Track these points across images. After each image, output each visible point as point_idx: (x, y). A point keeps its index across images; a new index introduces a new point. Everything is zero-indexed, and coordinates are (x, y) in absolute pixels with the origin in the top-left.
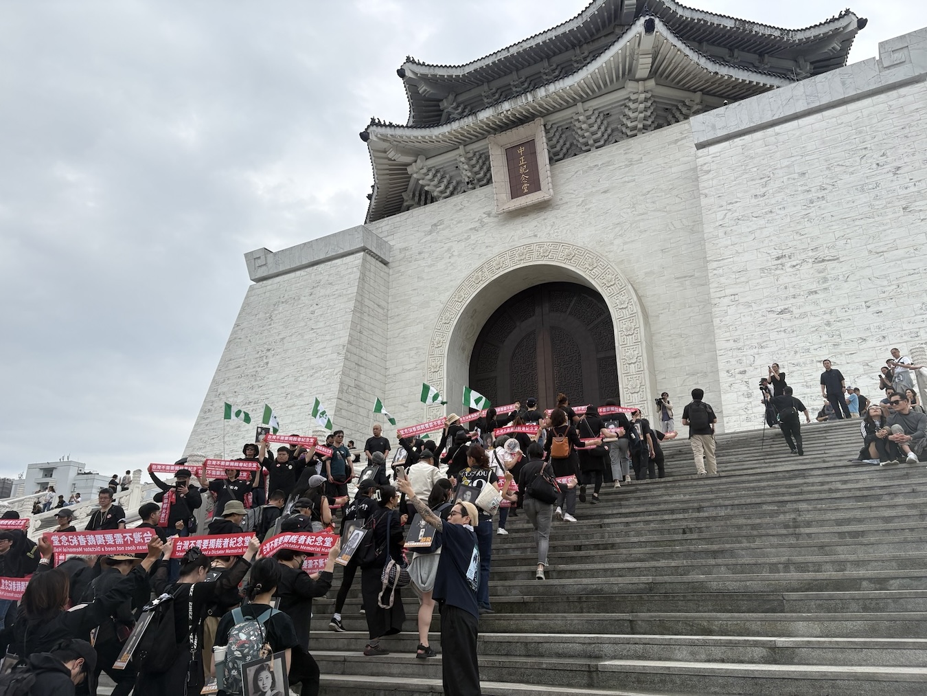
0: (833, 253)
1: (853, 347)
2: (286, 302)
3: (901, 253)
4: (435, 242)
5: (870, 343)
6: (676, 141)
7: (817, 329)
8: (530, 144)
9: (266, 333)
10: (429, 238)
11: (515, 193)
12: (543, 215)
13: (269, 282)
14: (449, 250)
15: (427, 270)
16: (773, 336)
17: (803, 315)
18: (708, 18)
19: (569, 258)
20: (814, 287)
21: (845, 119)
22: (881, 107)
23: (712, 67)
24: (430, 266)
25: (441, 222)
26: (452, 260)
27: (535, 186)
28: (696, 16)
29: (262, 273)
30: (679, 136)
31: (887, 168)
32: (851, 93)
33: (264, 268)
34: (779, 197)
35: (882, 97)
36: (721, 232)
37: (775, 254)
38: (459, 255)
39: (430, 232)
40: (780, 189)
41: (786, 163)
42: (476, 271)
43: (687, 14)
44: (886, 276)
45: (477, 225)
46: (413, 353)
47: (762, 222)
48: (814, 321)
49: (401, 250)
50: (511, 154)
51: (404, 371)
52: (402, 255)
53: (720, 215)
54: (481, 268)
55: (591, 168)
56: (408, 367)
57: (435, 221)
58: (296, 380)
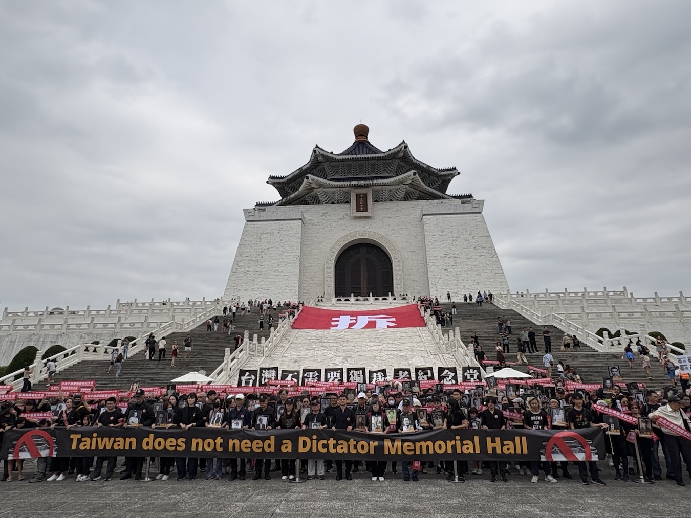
0: (458, 256)
1: (461, 282)
2: (267, 233)
3: (473, 260)
4: (324, 220)
5: (465, 281)
6: (413, 207)
7: (453, 276)
8: (365, 196)
9: (259, 244)
10: (322, 218)
11: (358, 210)
12: (367, 220)
13: (256, 223)
14: (330, 224)
15: (321, 230)
16: (443, 275)
17: (450, 271)
18: (421, 164)
19: (379, 239)
20: (453, 264)
21: (463, 219)
22: (471, 218)
23: (425, 187)
24: (322, 229)
25: (327, 213)
26: (332, 229)
27: (366, 210)
28: (418, 162)
29: (251, 219)
30: (413, 206)
31: (471, 236)
32: (465, 212)
33: (253, 217)
34: (446, 237)
35: (471, 215)
36: (430, 243)
37: (445, 253)
38: (335, 227)
39: (322, 216)
40: (446, 235)
41: (448, 227)
43: (415, 161)
44: (469, 265)
45: (342, 218)
46: (315, 260)
47: (441, 243)
48: (453, 274)
49: (309, 220)
50: (358, 196)
51: (311, 266)
52: (310, 222)
53: (430, 239)
54: (347, 235)
55: (385, 208)
56: (313, 265)
57: (324, 212)
58: (278, 265)
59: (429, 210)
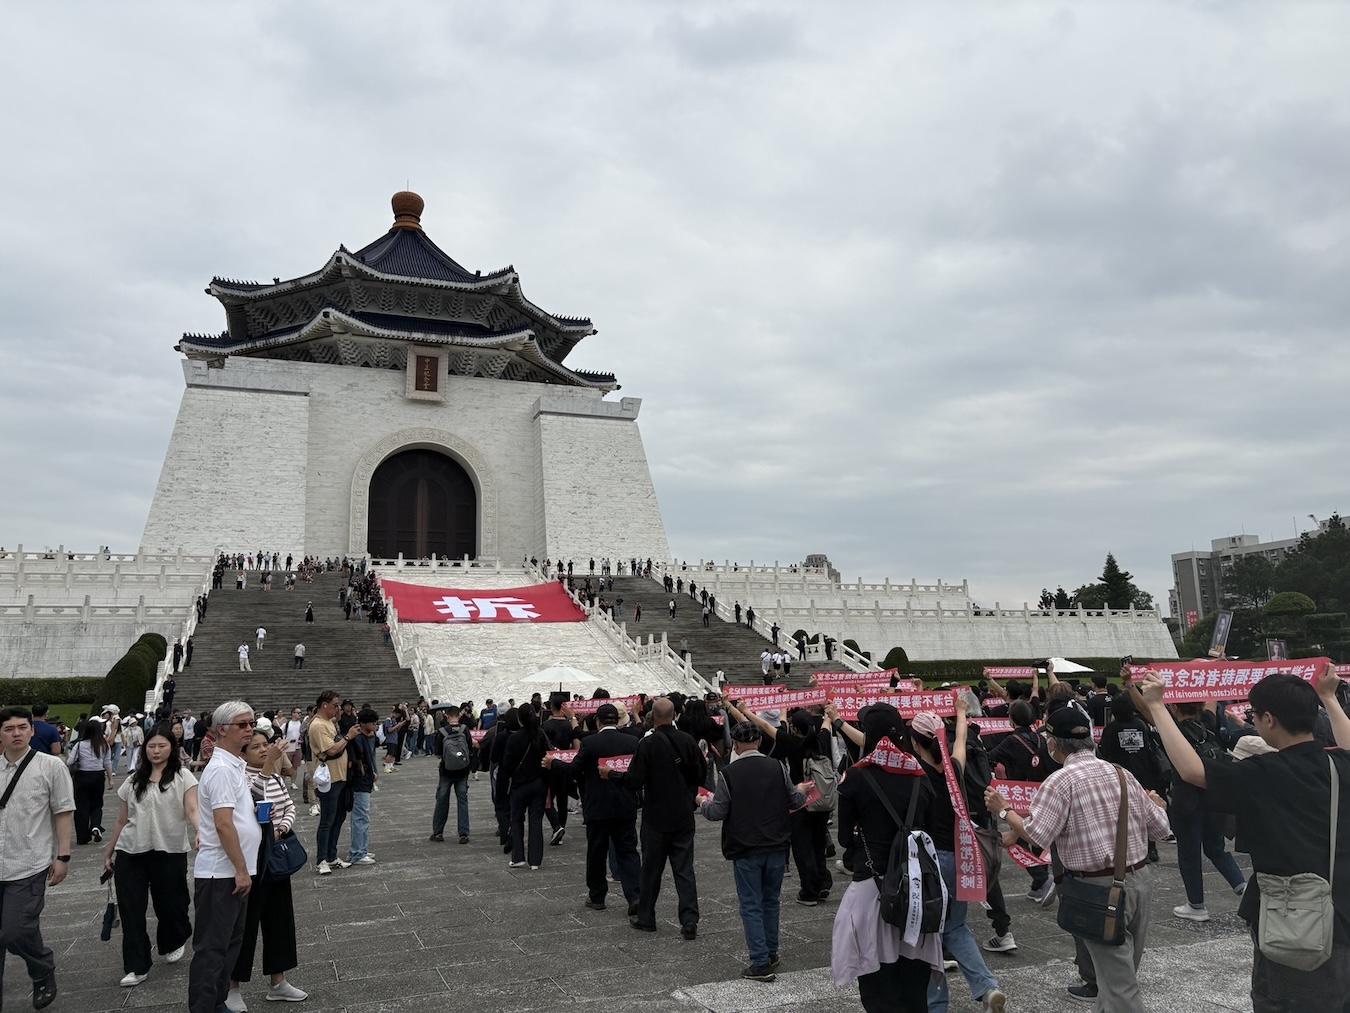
0: (594, 491)
1: (597, 535)
2: (235, 416)
3: (617, 499)
4: (351, 398)
5: (604, 534)
6: (520, 393)
7: (586, 524)
8: (434, 361)
9: (218, 438)
10: (345, 393)
11: (419, 387)
12: (436, 408)
13: (211, 391)
14: (362, 407)
15: (343, 417)
16: (569, 523)
17: (581, 517)
18: (534, 309)
19: (458, 446)
20: (586, 505)
21: (606, 427)
22: (619, 427)
23: (545, 359)
24: (346, 415)
25: (357, 385)
26: (365, 416)
27: (433, 388)
28: (530, 306)
29: (198, 381)
30: (521, 391)
31: (618, 458)
32: (609, 415)
33: (203, 378)
34: (577, 456)
35: (619, 422)
36: (550, 466)
37: (573, 485)
38: (371, 415)
39: (346, 389)
40: (577, 453)
41: (580, 439)
42: (394, 434)
43: (526, 304)
44: (611, 508)
45: (386, 397)
46: (329, 475)
47: (569, 467)
48: (586, 521)
49: (319, 394)
50: (420, 360)
51: (321, 486)
52: (321, 399)
53: (550, 456)
54: (398, 434)
55: (470, 389)
56: (326, 484)
57: (351, 382)
58: (263, 484)
59: (551, 405)
